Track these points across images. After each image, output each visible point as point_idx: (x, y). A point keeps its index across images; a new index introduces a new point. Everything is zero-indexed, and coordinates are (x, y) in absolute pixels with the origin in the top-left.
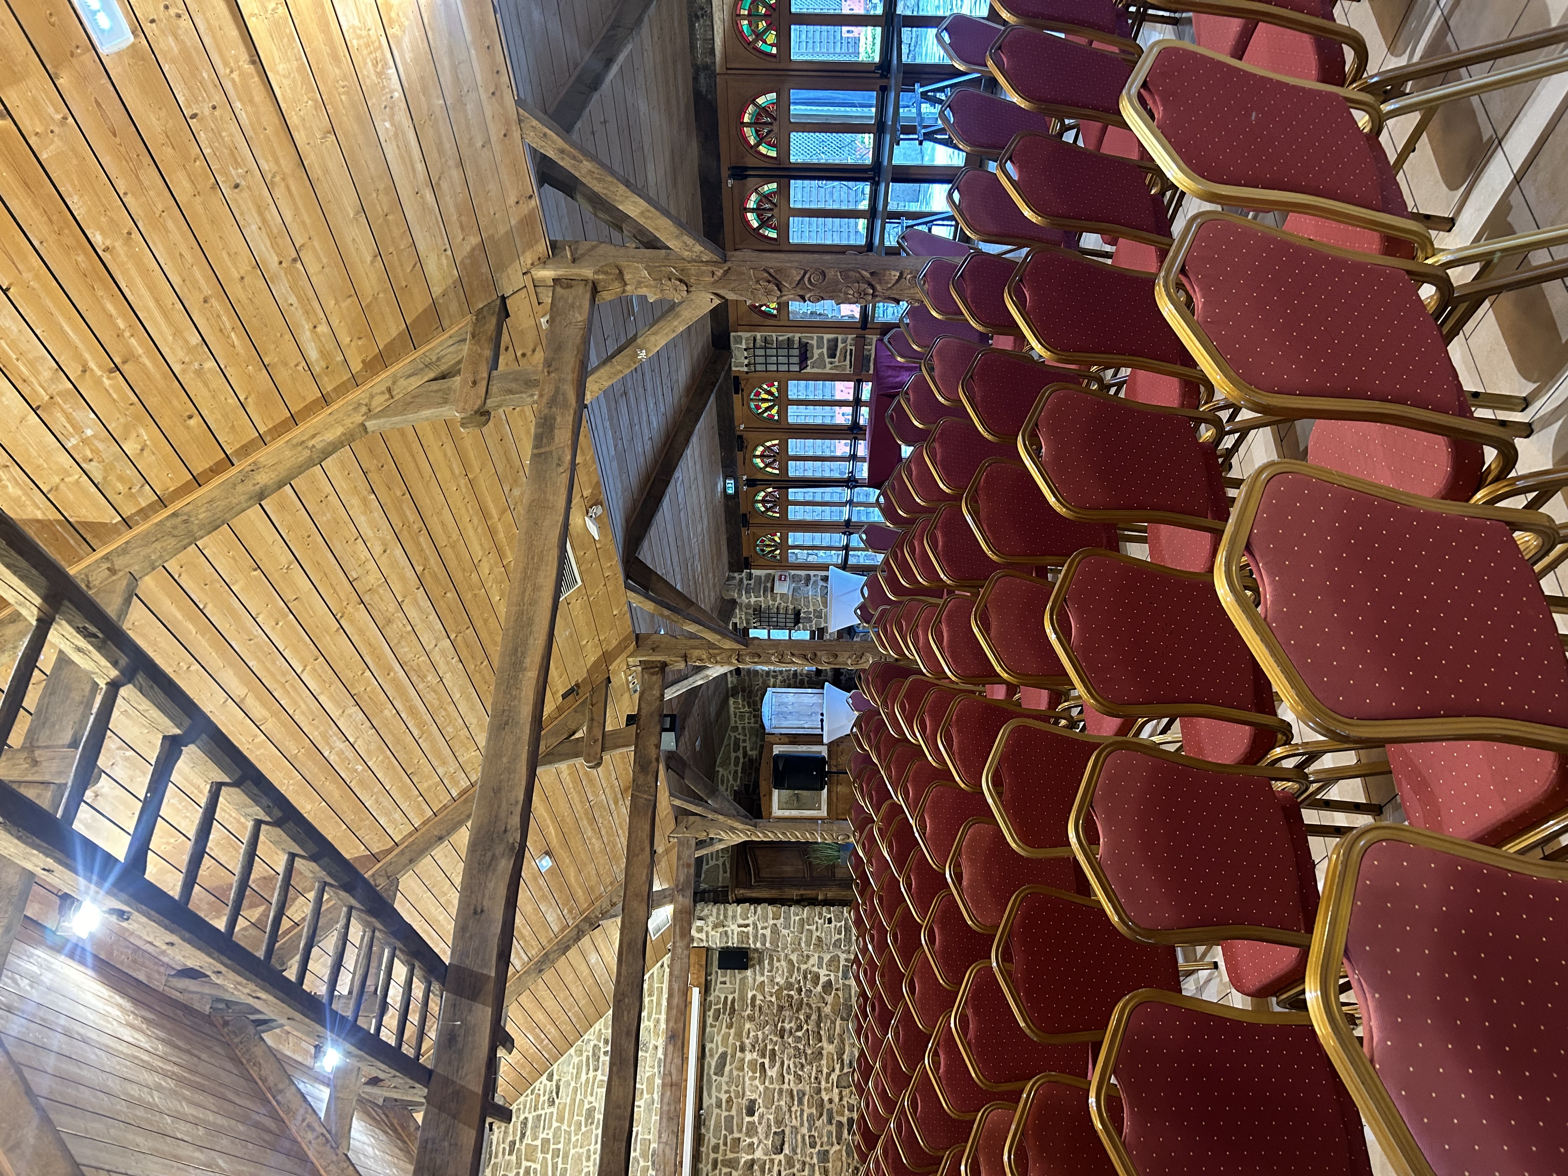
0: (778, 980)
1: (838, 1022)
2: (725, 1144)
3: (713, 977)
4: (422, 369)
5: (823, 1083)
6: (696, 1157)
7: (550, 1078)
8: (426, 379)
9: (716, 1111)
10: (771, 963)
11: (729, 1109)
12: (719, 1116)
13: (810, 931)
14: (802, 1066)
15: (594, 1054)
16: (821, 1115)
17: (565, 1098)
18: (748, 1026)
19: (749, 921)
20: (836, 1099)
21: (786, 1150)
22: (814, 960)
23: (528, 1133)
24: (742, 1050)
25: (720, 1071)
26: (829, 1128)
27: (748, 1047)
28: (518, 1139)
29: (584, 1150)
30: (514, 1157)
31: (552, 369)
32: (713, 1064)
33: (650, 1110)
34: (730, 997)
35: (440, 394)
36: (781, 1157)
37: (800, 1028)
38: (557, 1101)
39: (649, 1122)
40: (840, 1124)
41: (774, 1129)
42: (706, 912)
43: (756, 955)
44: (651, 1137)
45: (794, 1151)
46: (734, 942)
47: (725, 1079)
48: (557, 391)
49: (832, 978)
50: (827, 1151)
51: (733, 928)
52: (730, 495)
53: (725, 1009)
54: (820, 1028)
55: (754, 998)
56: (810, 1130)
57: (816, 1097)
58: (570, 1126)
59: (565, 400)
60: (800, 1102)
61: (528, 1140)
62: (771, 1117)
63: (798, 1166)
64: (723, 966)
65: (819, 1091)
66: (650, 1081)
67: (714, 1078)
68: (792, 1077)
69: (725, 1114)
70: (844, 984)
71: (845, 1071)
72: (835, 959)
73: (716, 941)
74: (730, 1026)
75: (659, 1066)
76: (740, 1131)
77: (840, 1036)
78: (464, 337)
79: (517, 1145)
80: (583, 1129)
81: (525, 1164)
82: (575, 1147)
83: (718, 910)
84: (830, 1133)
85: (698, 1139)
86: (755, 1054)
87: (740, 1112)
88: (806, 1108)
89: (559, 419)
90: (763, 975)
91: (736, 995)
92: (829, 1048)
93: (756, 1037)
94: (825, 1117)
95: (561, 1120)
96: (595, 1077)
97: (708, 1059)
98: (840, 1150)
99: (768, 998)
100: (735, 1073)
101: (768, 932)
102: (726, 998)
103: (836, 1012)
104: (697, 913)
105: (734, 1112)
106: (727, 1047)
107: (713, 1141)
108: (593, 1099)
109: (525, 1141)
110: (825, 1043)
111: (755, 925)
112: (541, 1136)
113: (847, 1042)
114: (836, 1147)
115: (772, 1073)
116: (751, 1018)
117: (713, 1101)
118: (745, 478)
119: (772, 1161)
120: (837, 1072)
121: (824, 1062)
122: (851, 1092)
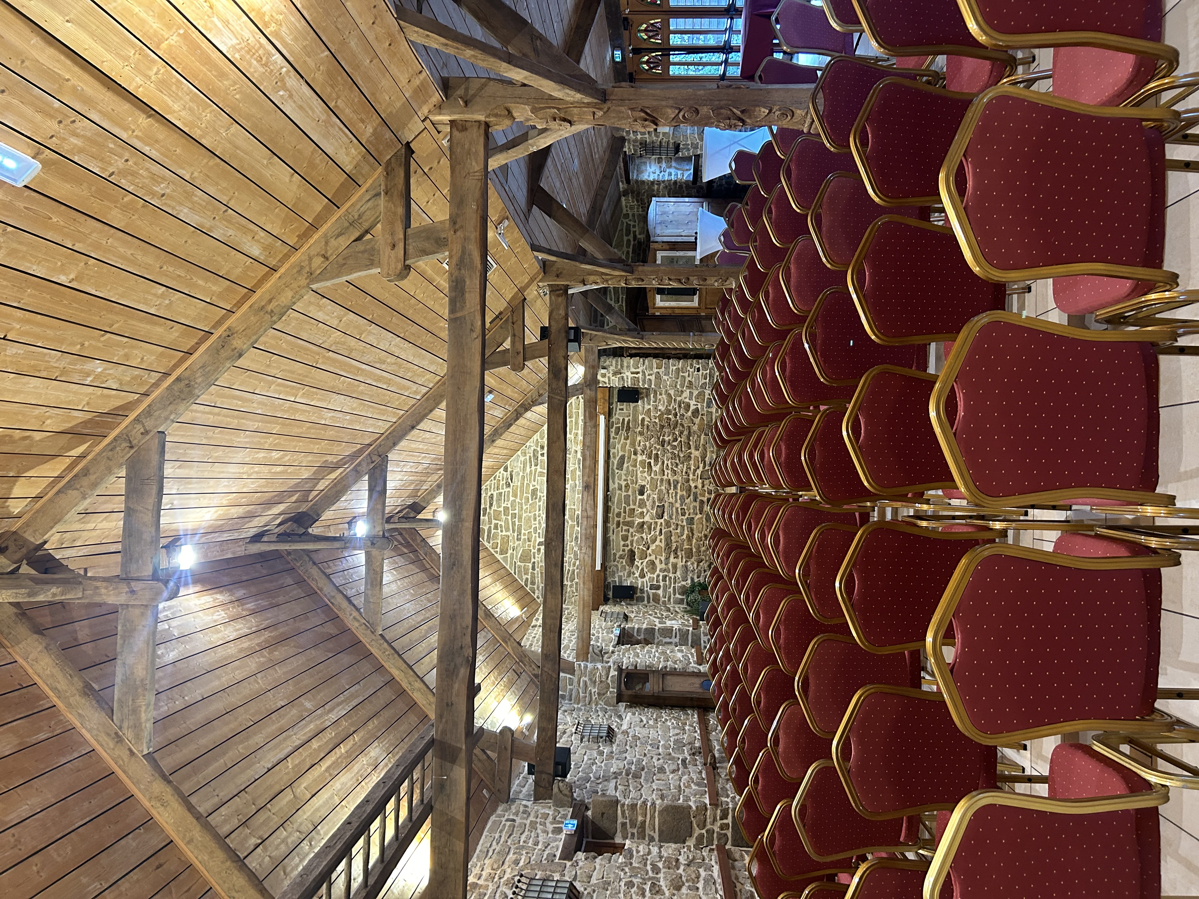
0: (660, 408)
1: (703, 436)
2: (625, 512)
3: (614, 405)
4: (348, 228)
5: (691, 475)
6: (606, 521)
7: (506, 470)
8: (353, 238)
9: (618, 492)
10: (655, 396)
11: (627, 491)
12: (620, 495)
13: (684, 377)
14: (677, 465)
15: (534, 455)
16: (689, 496)
17: (517, 482)
18: (639, 438)
19: (640, 370)
20: (700, 486)
21: (666, 517)
22: (686, 394)
23: (494, 503)
24: (635, 454)
25: (620, 466)
26: (695, 504)
27: (640, 452)
28: (488, 507)
29: (532, 514)
30: (486, 518)
31: (457, 226)
32: (616, 462)
33: (574, 491)
34: (626, 419)
35: (366, 255)
36: (662, 520)
37: (675, 440)
38: (511, 485)
39: (574, 498)
40: (702, 502)
41: (657, 504)
42: (607, 363)
43: (644, 391)
44: (575, 507)
45: (671, 518)
46: (628, 384)
47: (624, 472)
48: (464, 252)
49: (699, 407)
50: (693, 518)
51: (628, 375)
52: (618, 62)
53: (623, 427)
54: (689, 439)
55: (643, 419)
56: (681, 505)
57: (686, 484)
58: (521, 500)
59: (472, 261)
60: (675, 487)
61: (494, 507)
62: (656, 496)
63: (673, 527)
64: (621, 400)
65: (688, 481)
66: (573, 472)
67: (617, 471)
68: (669, 472)
69: (624, 494)
70: (708, 411)
71: (707, 468)
72: (701, 394)
73: (616, 382)
74: (626, 438)
75: (579, 464)
76: (635, 504)
77: (704, 445)
78: (378, 190)
79: (488, 510)
80: (530, 502)
81: (494, 522)
82: (526, 512)
83: (617, 361)
84: (695, 507)
85: (607, 509)
86: (644, 456)
87: (634, 492)
88: (679, 491)
89: (468, 283)
90: (649, 404)
91: (631, 418)
92: (695, 453)
93: (645, 445)
94: (692, 497)
95: (515, 496)
96: (536, 470)
97: (612, 459)
98: (702, 518)
99: (653, 420)
100: (631, 468)
101: (653, 378)
102: (624, 420)
103: (701, 430)
104: (601, 364)
105: (630, 493)
106: (625, 451)
107: (617, 511)
108: (535, 483)
109: (493, 508)
110: (693, 450)
111: (643, 372)
112: (503, 505)
113: (708, 450)
114: (699, 516)
115: (656, 468)
116: (641, 433)
117: (616, 486)
118: (631, 48)
119: (656, 523)
120: (701, 469)
121: (692, 462)
122: (710, 482)
